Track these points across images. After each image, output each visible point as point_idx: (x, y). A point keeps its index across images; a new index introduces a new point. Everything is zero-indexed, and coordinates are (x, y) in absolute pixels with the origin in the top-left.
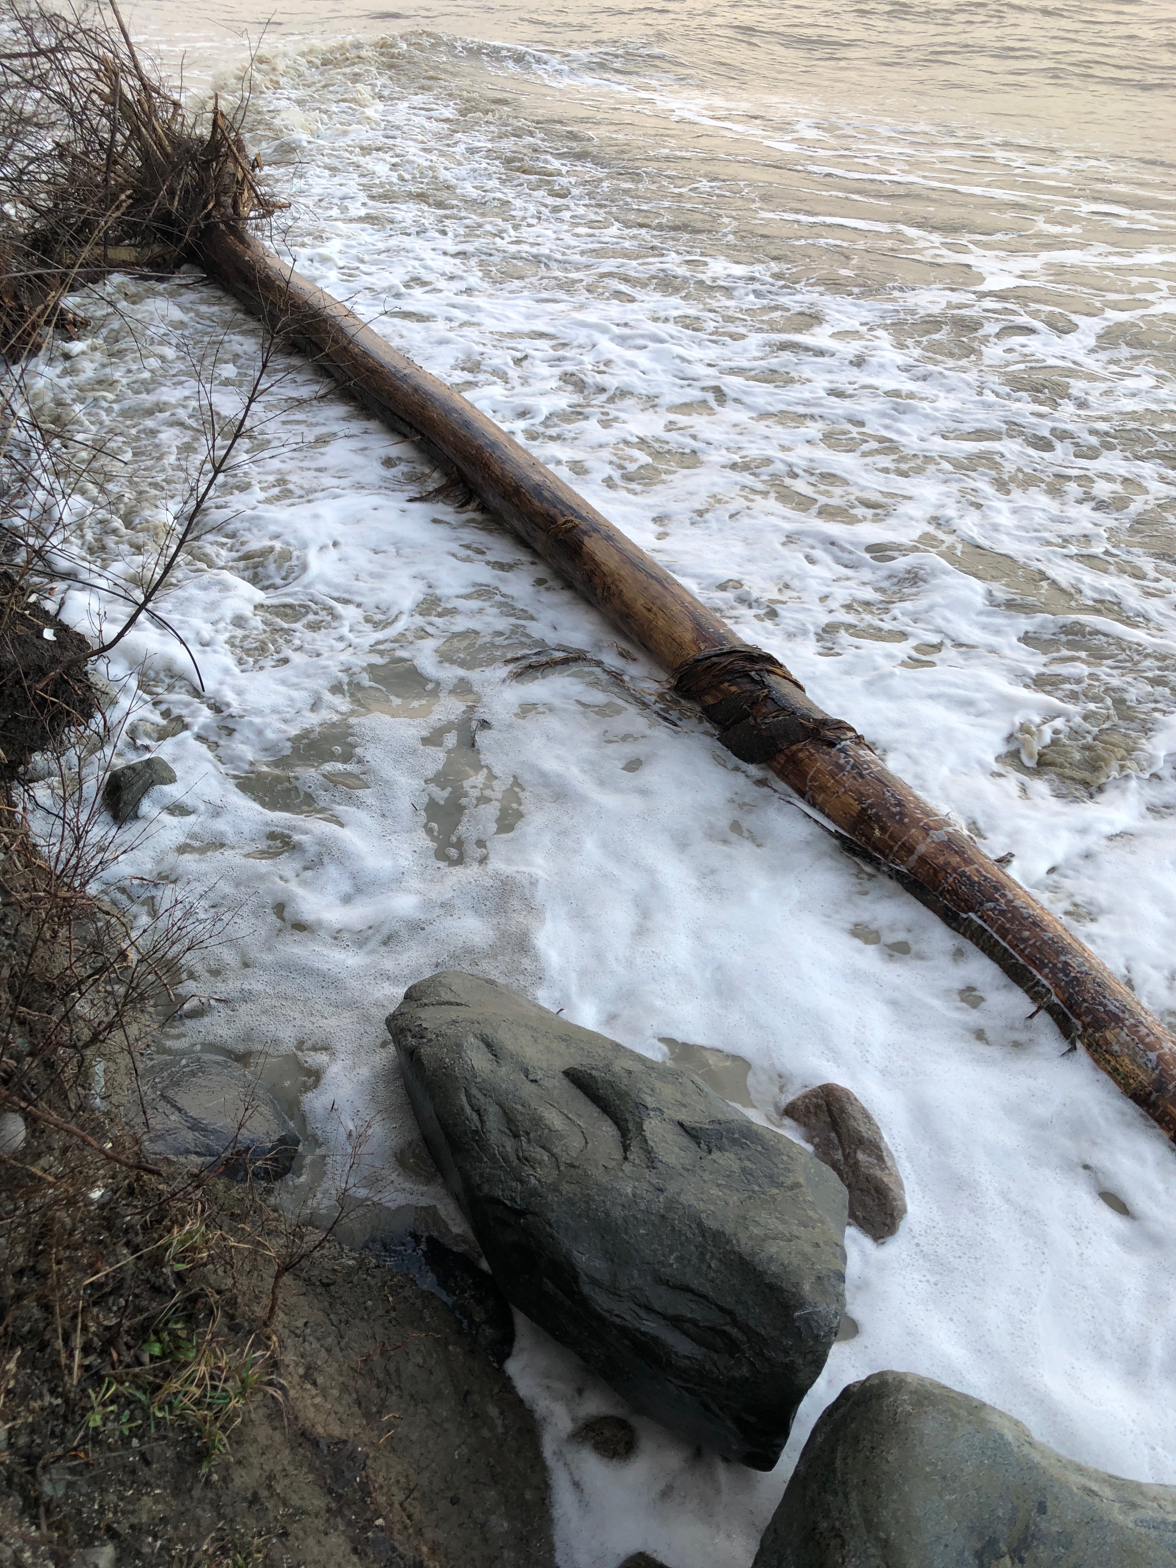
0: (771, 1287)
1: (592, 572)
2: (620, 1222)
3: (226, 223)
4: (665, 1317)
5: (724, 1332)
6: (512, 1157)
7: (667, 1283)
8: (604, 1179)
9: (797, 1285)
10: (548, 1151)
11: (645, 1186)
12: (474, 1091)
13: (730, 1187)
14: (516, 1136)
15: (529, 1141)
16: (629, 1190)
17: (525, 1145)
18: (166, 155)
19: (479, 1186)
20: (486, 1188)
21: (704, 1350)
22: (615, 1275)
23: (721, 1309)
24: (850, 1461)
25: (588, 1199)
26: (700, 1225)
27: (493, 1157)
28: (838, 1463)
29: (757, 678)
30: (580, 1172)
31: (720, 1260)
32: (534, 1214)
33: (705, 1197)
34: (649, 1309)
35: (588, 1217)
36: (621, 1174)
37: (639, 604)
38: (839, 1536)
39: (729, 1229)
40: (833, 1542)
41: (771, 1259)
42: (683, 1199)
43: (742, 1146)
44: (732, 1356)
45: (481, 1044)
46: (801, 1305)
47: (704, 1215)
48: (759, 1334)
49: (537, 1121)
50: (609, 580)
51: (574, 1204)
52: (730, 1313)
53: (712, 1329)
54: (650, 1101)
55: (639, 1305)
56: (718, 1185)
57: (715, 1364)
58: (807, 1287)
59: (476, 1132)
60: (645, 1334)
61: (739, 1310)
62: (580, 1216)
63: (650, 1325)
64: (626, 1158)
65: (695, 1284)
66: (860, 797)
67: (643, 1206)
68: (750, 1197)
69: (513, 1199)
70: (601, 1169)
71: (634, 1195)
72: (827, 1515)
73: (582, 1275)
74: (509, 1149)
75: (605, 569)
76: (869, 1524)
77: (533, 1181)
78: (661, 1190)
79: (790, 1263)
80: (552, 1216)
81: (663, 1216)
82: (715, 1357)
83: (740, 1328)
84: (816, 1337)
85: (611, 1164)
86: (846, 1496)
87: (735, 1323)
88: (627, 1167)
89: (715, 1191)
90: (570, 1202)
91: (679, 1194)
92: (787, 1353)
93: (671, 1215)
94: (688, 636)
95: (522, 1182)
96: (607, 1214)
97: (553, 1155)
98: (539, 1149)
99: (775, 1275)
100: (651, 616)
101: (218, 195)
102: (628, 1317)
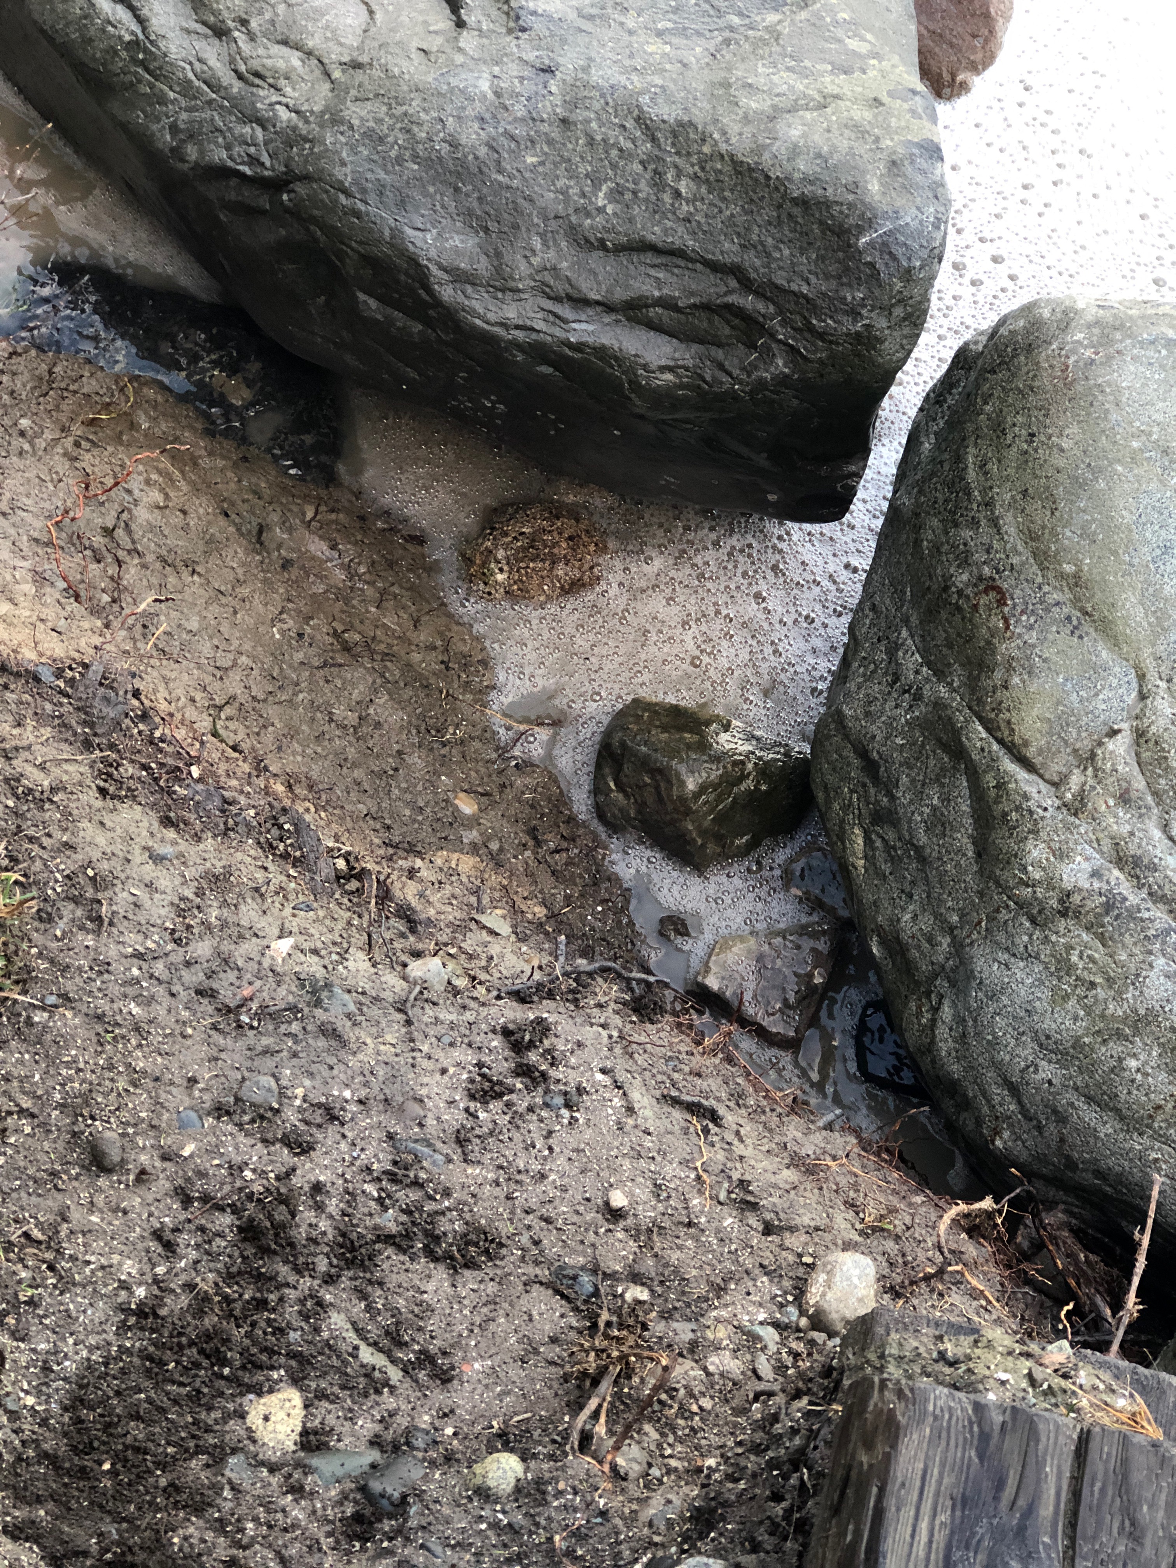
0: (803, 202)
2: (483, 151)
4: (608, 307)
5: (728, 307)
6: (227, 78)
7: (602, 245)
8: (429, 77)
9: (854, 187)
10: (297, 47)
11: (514, 69)
13: (683, 32)
14: (220, 32)
15: (252, 37)
16: (485, 86)
17: (245, 46)
19: (177, 152)
20: (192, 152)
21: (695, 348)
22: (498, 255)
23: (714, 267)
24: (993, 467)
25: (408, 124)
26: (642, 121)
27: (186, 89)
28: (972, 475)
30: (377, 73)
31: (695, 177)
32: (306, 178)
33: (638, 63)
34: (580, 302)
35: (415, 157)
36: (459, 59)
38: (992, 587)
39: (700, 114)
40: (984, 600)
41: (795, 151)
42: (596, 76)
44: (753, 346)
46: (870, 223)
47: (645, 100)
48: (798, 295)
51: (381, 140)
52: (735, 271)
53: (706, 307)
55: (557, 299)
56: (660, 34)
57: (721, 367)
58: (874, 187)
59: (134, 45)
61: (752, 261)
62: (399, 161)
63: (585, 330)
64: (460, 24)
65: (655, 233)
67: (520, 111)
68: (727, 42)
69: (254, 161)
70: (416, 56)
71: (498, 94)
72: (965, 560)
73: (434, 269)
74: (213, 62)
76: (1042, 558)
77: (284, 114)
78: (548, 70)
79: (834, 149)
80: (345, 175)
81: (564, 121)
82: (719, 354)
83: (759, 294)
84: (907, 275)
85: (434, 43)
86: (994, 522)
87: (746, 284)
88: (468, 41)
89: (655, 47)
90: (374, 138)
91: (586, 69)
92: (855, 314)
93: (580, 115)
95: (261, 122)
96: (454, 145)
97: (309, 53)
98: (277, 49)
99: (808, 180)
102: (540, 325)
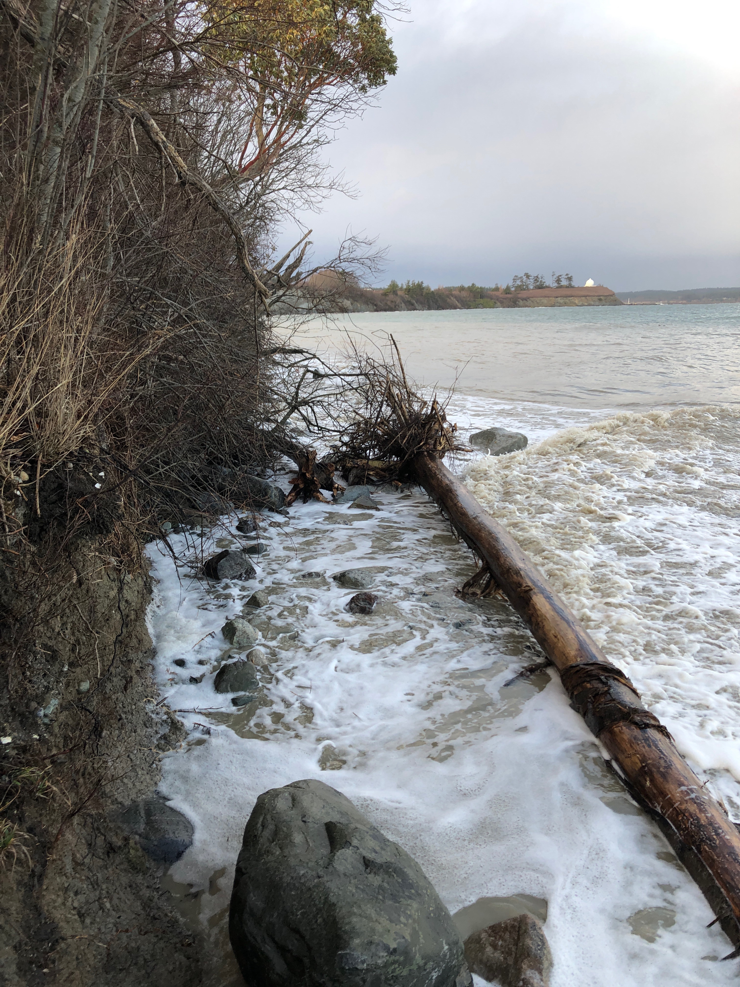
1: (532, 615)
3: (428, 452)
4: (278, 945)
5: (302, 961)
7: (289, 925)
10: (282, 850)
11: (314, 873)
12: (269, 817)
14: (273, 841)
15: (277, 844)
17: (273, 845)
18: (405, 419)
21: (289, 973)
22: (265, 913)
23: (308, 946)
26: (326, 898)
29: (604, 680)
33: (342, 888)
34: (272, 938)
35: (270, 878)
37: (551, 635)
39: (340, 904)
41: (349, 923)
42: (328, 884)
43: (390, 875)
44: (301, 978)
45: (290, 799)
47: (332, 894)
48: (315, 963)
49: (288, 836)
50: (539, 619)
51: (268, 871)
52: (310, 950)
53: (297, 958)
54: (355, 842)
55: (268, 935)
57: (290, 983)
60: (263, 953)
61: (316, 949)
62: (267, 877)
63: (269, 949)
65: (303, 929)
66: (644, 759)
67: (303, 881)
68: (371, 899)
71: (303, 875)
75: (539, 613)
78: (320, 877)
81: (310, 889)
82: (293, 978)
83: (310, 959)
87: (310, 955)
89: (351, 888)
91: (328, 881)
94: (573, 653)
97: (283, 853)
98: (278, 849)
100: (556, 640)
101: (427, 439)
